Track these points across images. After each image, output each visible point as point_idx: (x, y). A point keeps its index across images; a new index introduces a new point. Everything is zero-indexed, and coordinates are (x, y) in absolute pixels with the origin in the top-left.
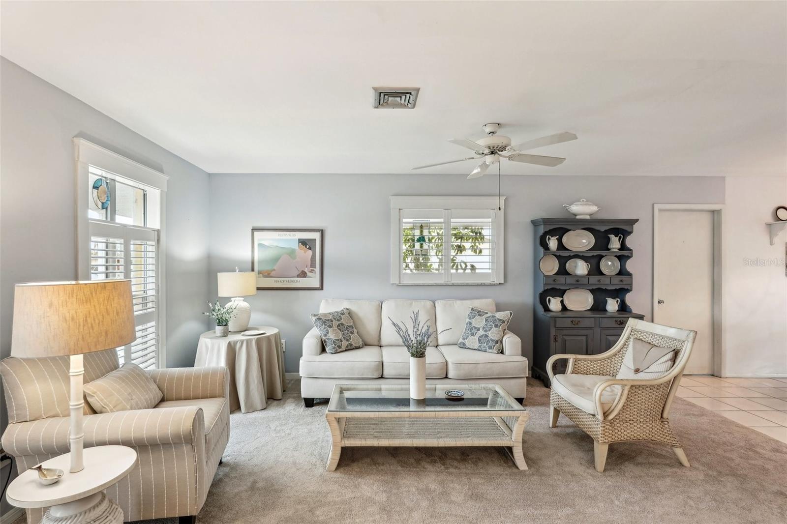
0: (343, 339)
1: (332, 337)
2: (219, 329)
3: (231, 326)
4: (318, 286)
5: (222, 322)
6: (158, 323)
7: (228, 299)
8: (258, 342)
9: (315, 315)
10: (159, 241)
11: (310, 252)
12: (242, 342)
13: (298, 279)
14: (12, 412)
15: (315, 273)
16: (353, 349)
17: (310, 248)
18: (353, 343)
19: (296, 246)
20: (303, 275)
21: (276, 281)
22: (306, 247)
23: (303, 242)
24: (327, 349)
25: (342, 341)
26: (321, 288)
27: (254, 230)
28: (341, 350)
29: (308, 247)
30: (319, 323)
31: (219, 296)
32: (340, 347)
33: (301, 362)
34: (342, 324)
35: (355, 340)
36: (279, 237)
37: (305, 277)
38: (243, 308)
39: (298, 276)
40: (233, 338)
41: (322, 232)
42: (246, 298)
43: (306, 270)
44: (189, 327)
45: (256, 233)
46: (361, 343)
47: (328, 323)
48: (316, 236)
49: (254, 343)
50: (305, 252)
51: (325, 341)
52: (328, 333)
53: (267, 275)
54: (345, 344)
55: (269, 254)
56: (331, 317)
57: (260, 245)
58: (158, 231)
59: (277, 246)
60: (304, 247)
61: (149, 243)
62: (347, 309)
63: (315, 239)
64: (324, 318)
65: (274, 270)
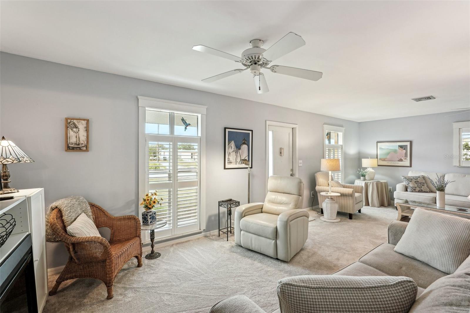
0: (417, 187)
1: (410, 185)
2: (362, 178)
3: (367, 177)
4: (409, 165)
5: (364, 176)
6: (342, 173)
7: (366, 168)
8: (377, 184)
9: (403, 177)
10: (342, 148)
11: (404, 151)
12: (370, 183)
13: (398, 162)
14: (317, 183)
15: (407, 160)
16: (423, 192)
17: (404, 149)
18: (423, 189)
19: (397, 148)
20: (401, 160)
21: (387, 163)
22: (402, 149)
23: (401, 147)
24: (408, 190)
25: (416, 188)
26: (411, 166)
27: (378, 142)
28: (415, 191)
29: (403, 148)
30: (405, 179)
31: (362, 167)
32: (414, 190)
33: (394, 193)
34: (418, 181)
35: (424, 188)
36: (389, 145)
37: (402, 161)
38: (371, 172)
39: (398, 161)
40: (366, 181)
41: (411, 142)
42: (373, 168)
43: (402, 158)
44: (351, 177)
45: (379, 144)
46: (428, 190)
47: (409, 180)
48: (408, 144)
49: (375, 183)
50: (402, 151)
51: (407, 187)
52: (409, 184)
53: (384, 160)
54: (418, 189)
55: (384, 152)
56: (412, 178)
57: (380, 148)
58: (342, 145)
59: (388, 149)
60: (401, 149)
61: (339, 149)
62: (422, 176)
63: (407, 145)
64: (407, 178)
65: (387, 158)
